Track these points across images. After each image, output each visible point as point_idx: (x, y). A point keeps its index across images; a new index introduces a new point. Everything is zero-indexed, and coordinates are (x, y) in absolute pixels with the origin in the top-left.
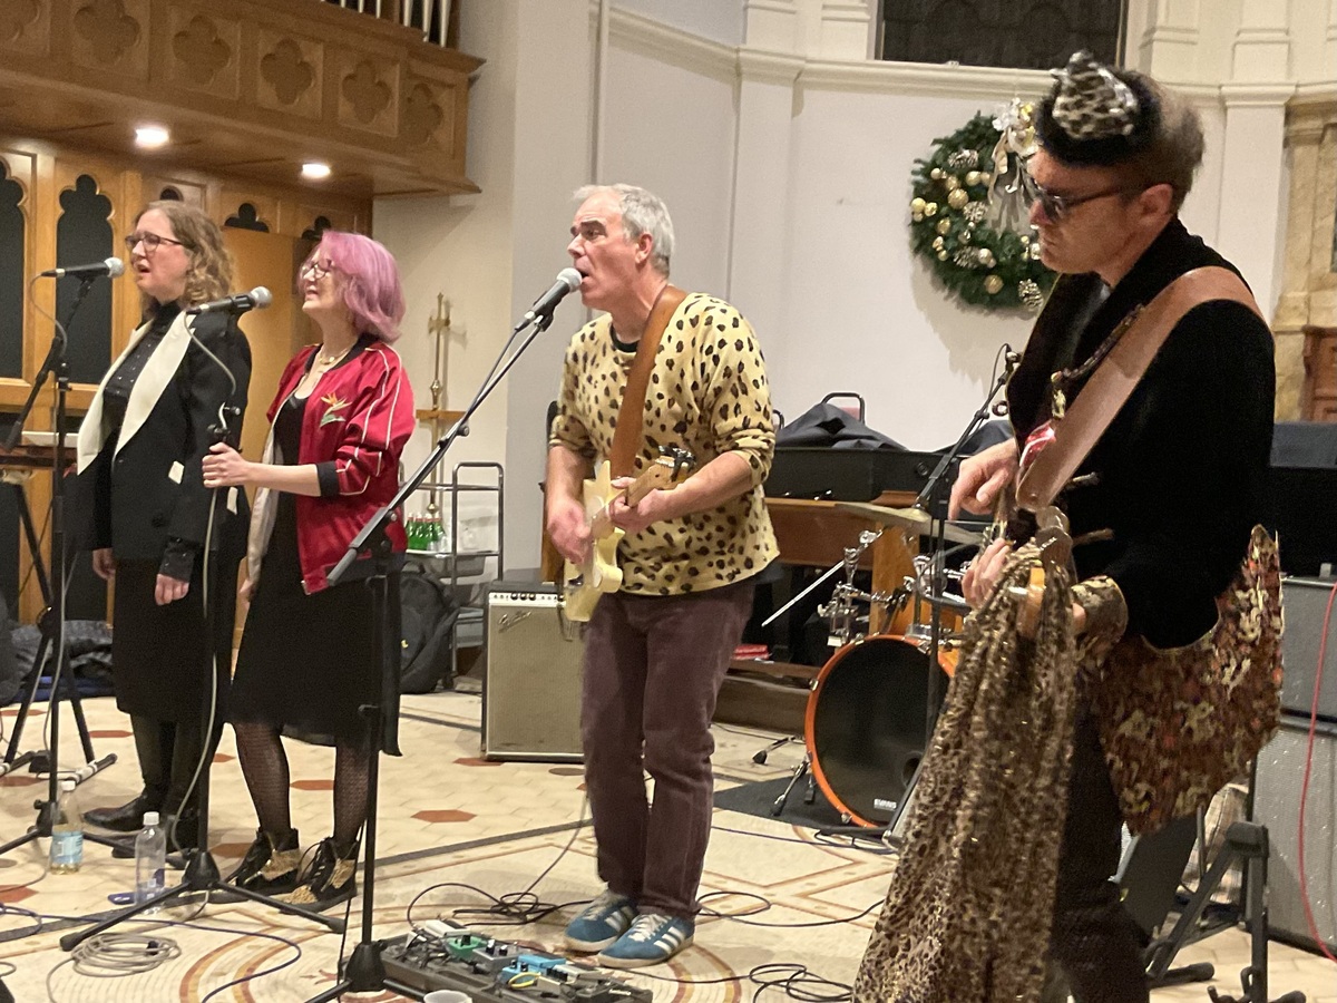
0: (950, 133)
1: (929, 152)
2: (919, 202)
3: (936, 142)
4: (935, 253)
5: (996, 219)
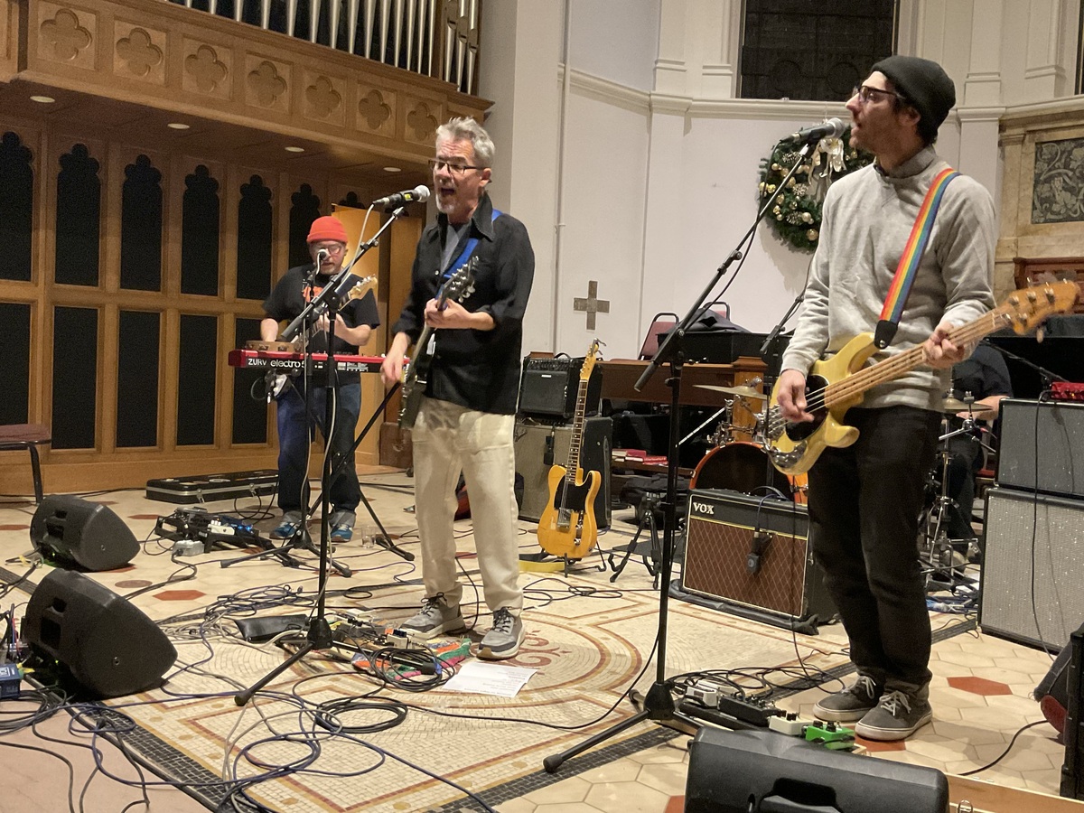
1: (770, 153)
2: (764, 184)
5: (814, 194)
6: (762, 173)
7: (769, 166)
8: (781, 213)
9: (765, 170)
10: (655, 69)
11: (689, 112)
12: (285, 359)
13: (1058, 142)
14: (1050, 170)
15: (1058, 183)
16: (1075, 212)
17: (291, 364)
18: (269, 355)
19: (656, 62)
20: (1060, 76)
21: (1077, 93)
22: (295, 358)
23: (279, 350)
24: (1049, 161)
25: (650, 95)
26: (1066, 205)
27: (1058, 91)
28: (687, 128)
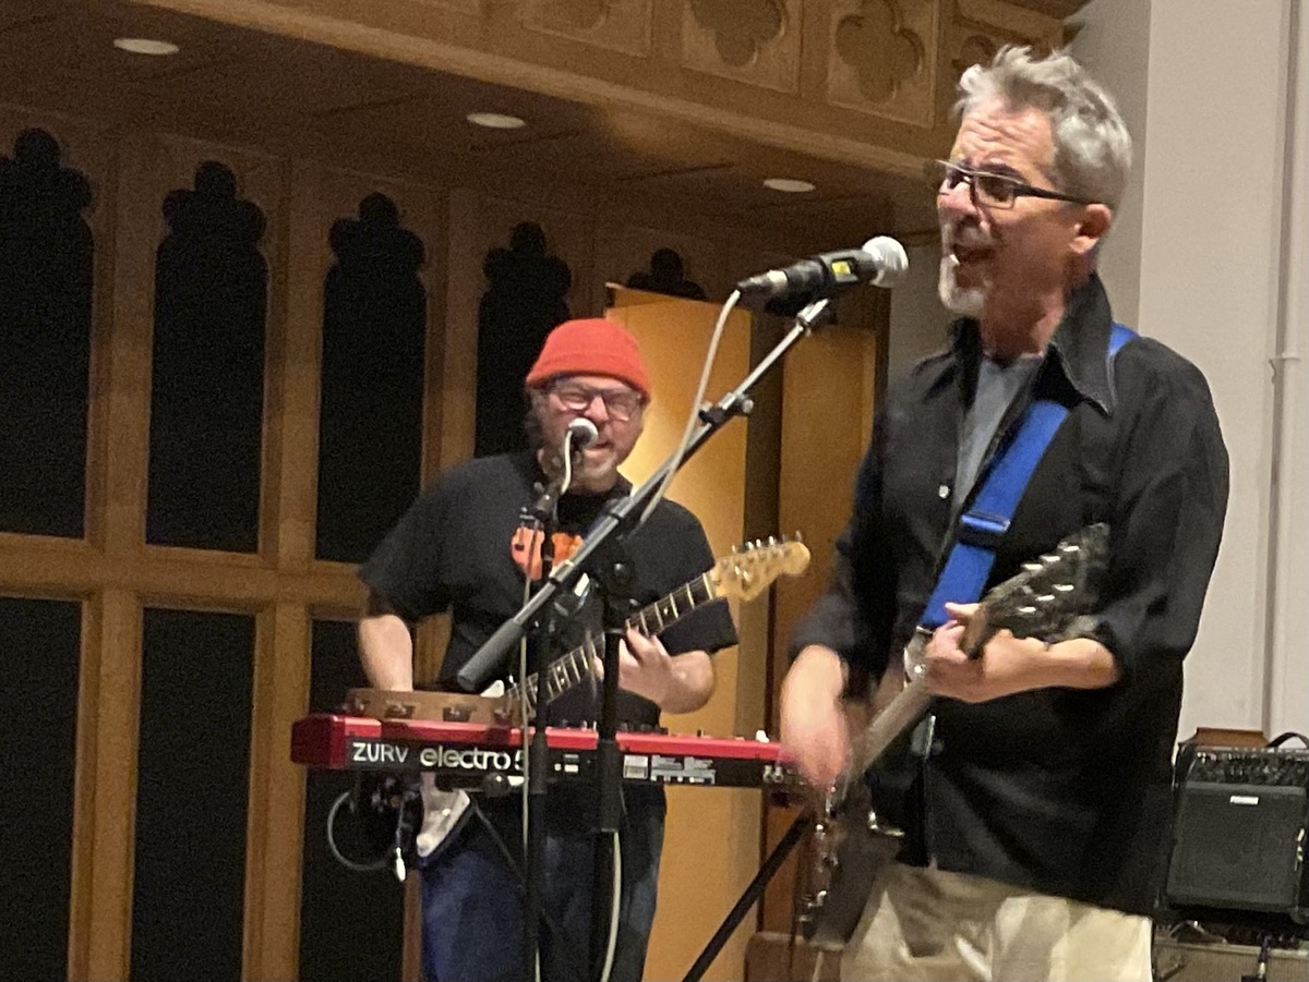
12: (462, 744)
17: (480, 760)
18: (412, 730)
22: (495, 740)
23: (447, 716)
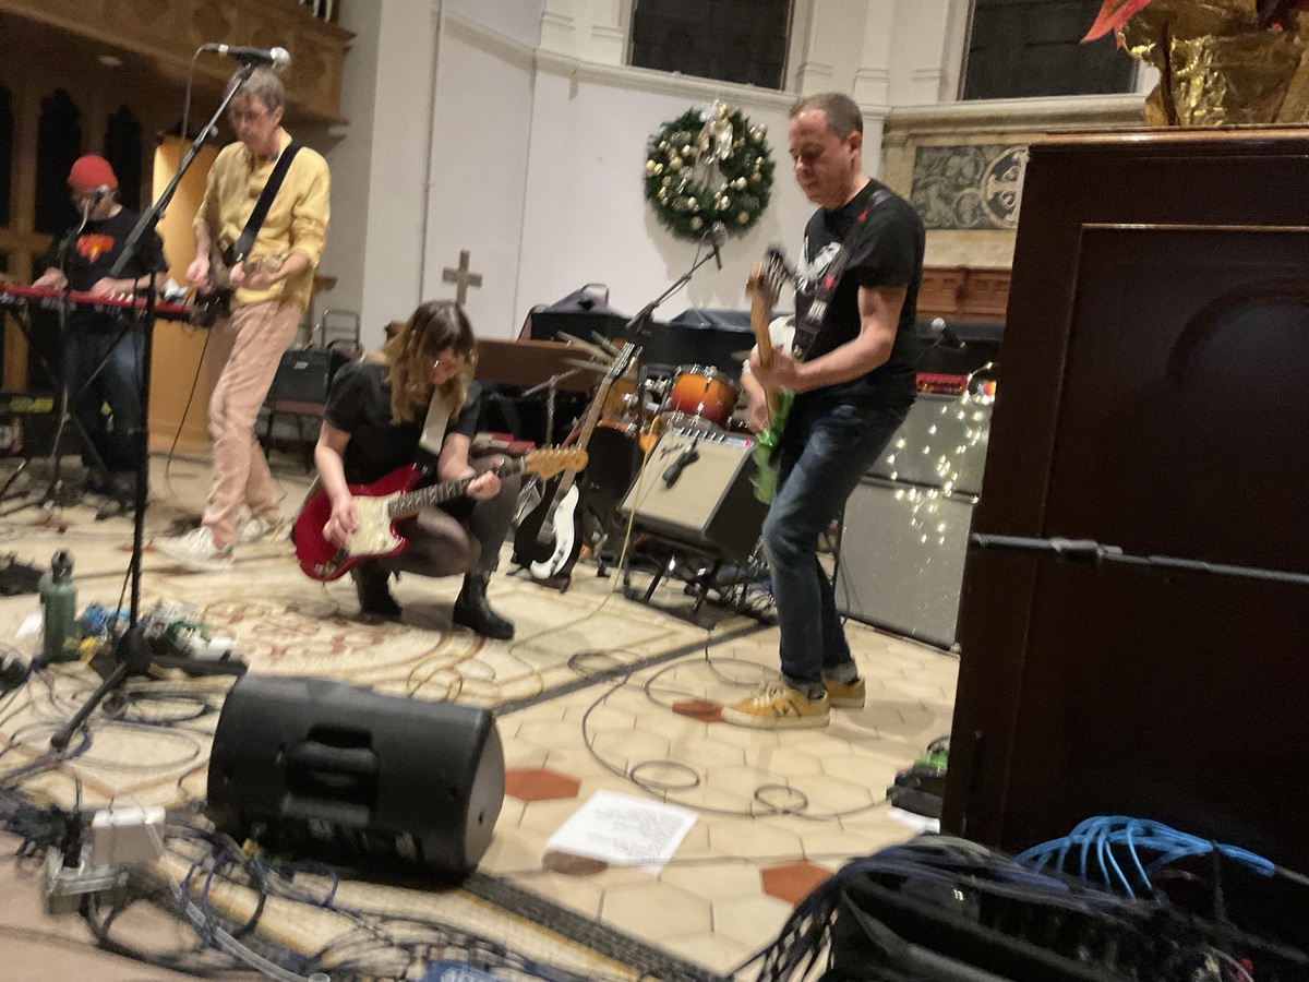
0: (672, 118)
1: (659, 131)
2: (651, 162)
3: (663, 125)
4: (659, 200)
5: (701, 179)
6: (649, 150)
7: (657, 144)
8: (666, 196)
9: (653, 147)
10: (541, 22)
11: (577, 75)
13: (939, 149)
14: (928, 176)
15: (933, 190)
16: (948, 221)
19: (543, 14)
20: (943, 80)
21: (958, 99)
24: (929, 167)
25: (534, 50)
26: (939, 213)
27: (941, 95)
28: (574, 93)
